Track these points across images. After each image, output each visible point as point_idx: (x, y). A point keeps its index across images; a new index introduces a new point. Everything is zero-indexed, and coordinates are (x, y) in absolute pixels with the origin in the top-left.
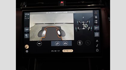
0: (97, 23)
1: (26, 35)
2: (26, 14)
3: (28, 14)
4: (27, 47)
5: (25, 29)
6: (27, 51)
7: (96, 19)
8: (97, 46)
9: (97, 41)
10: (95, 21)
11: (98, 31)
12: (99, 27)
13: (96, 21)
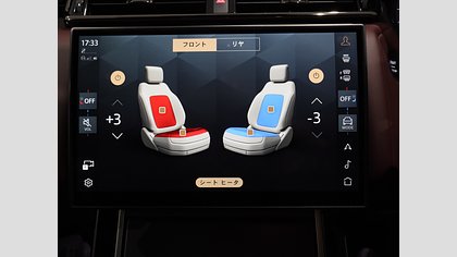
1: (87, 121)
2: (85, 42)
3: (94, 44)
5: (81, 99)
6: (88, 183)
7: (346, 66)
8: (347, 167)
9: (348, 147)
10: (343, 75)
11: (351, 111)
12: (354, 96)
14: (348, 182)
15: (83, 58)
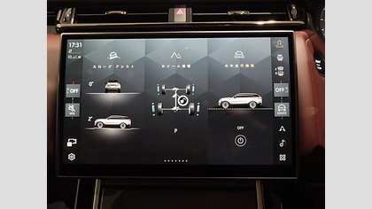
0: (281, 75)
1: (71, 107)
2: (72, 44)
5: (68, 89)
6: (72, 157)
7: (280, 64)
8: (281, 145)
9: (282, 129)
10: (277, 71)
11: (284, 100)
12: (287, 88)
13: (281, 68)
15: (70, 57)
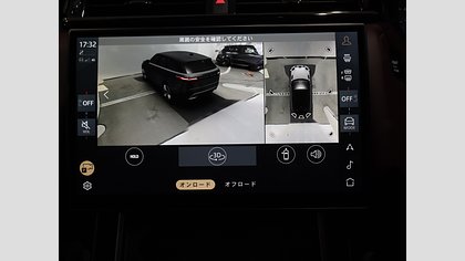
1: (85, 124)
2: (83, 44)
3: (92, 45)
4: (88, 168)
5: (80, 101)
6: (87, 186)
8: (349, 167)
9: (350, 147)
10: (344, 75)
11: (352, 111)
12: (356, 96)
14: (350, 182)
15: (81, 60)
